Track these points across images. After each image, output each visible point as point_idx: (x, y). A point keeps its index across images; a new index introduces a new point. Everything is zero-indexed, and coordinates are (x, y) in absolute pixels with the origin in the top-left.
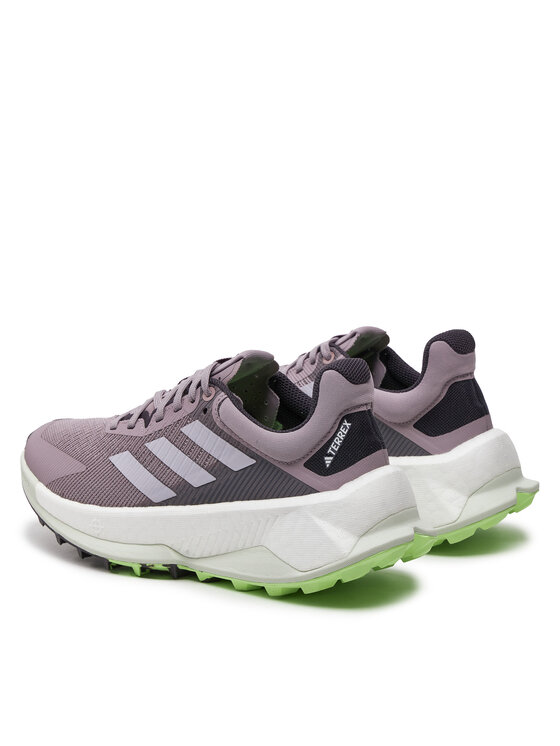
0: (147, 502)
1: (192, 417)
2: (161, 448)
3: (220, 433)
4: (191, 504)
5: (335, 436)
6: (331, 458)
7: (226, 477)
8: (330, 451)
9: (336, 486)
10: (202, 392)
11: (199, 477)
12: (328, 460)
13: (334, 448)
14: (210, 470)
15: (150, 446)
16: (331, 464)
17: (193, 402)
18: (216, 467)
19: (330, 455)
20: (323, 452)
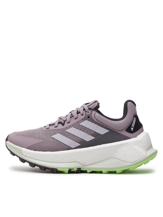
0: (70, 148)
1: (84, 120)
2: (73, 131)
3: (96, 123)
4: (86, 147)
5: (133, 121)
6: (133, 128)
7: (99, 137)
8: (132, 126)
9: (136, 137)
10: (86, 111)
11: (88, 138)
12: (132, 129)
13: (133, 125)
14: (92, 135)
15: (68, 130)
16: (133, 130)
17: (83, 115)
18: (95, 134)
19: (132, 127)
20: (130, 126)
